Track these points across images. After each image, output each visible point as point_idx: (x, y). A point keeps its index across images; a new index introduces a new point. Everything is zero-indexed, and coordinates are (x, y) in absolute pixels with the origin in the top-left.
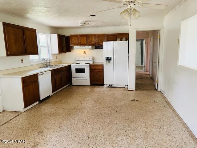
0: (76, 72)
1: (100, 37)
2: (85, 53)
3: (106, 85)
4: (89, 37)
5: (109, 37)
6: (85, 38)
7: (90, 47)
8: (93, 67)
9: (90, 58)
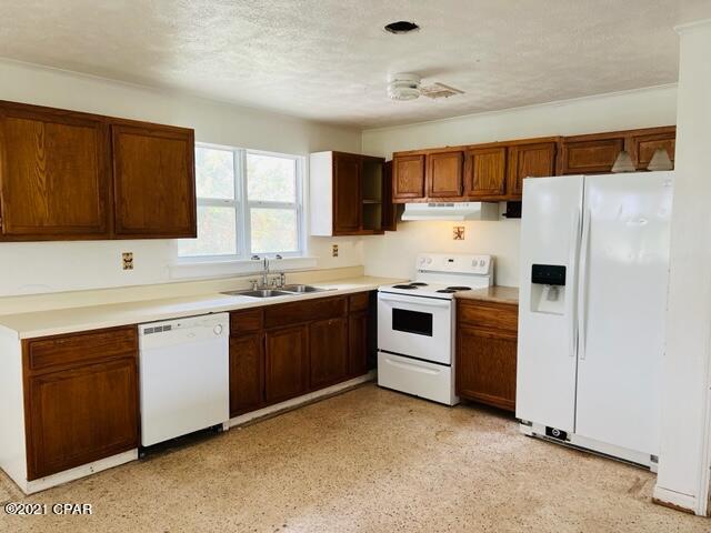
0: (395, 327)
1: (527, 154)
2: (459, 235)
3: (530, 424)
4: (473, 157)
5: (575, 151)
6: (454, 163)
7: (477, 206)
8: (472, 312)
9: (475, 264)
